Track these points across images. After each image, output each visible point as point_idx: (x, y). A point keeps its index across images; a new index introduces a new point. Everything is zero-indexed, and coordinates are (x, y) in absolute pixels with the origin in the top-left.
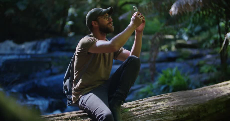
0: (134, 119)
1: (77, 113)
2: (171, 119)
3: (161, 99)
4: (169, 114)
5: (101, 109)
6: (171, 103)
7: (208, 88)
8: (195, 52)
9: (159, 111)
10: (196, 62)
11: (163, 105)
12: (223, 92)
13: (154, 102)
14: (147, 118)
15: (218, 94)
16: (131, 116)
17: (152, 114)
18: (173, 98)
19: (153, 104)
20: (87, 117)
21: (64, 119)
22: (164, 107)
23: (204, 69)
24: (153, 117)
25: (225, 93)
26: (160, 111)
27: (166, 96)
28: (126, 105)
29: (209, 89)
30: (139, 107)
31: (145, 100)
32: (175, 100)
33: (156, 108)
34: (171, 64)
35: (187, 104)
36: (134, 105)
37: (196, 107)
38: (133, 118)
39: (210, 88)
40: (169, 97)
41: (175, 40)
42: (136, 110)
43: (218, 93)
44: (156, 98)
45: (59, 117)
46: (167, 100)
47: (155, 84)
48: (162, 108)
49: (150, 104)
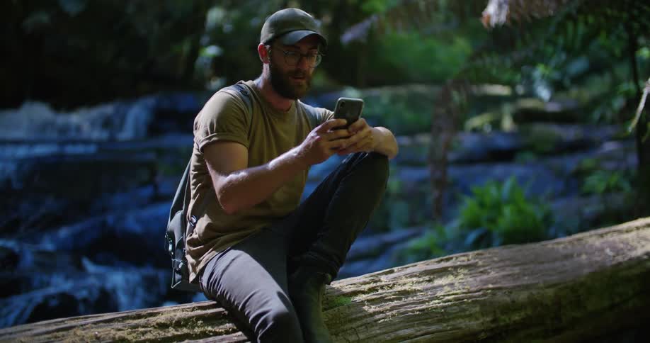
0: (361, 326)
1: (194, 308)
2: (475, 327)
3: (448, 267)
4: (468, 313)
5: (263, 297)
6: (475, 280)
7: (591, 236)
8: (570, 133)
9: (439, 303)
10: (571, 163)
11: (452, 285)
12: (633, 248)
13: (427, 278)
14: (402, 325)
15: (618, 255)
16: (354, 316)
17: (418, 313)
18: (483, 266)
19: (423, 283)
20: (223, 320)
21: (153, 326)
22: (455, 292)
23: (596, 182)
24: (420, 320)
25: (639, 252)
26: (441, 304)
27: (463, 261)
28: (342, 285)
29: (592, 239)
30: (380, 291)
31: (399, 271)
32: (489, 271)
33: (430, 293)
34: (499, 170)
35: (525, 283)
36: (366, 287)
37: (550, 292)
38: (358, 323)
39: (594, 238)
40: (472, 261)
41: (513, 98)
42: (372, 302)
43: (618, 252)
44: (432, 265)
45: (140, 320)
46: (466, 271)
47: (453, 228)
48: (449, 295)
49: (413, 283)
